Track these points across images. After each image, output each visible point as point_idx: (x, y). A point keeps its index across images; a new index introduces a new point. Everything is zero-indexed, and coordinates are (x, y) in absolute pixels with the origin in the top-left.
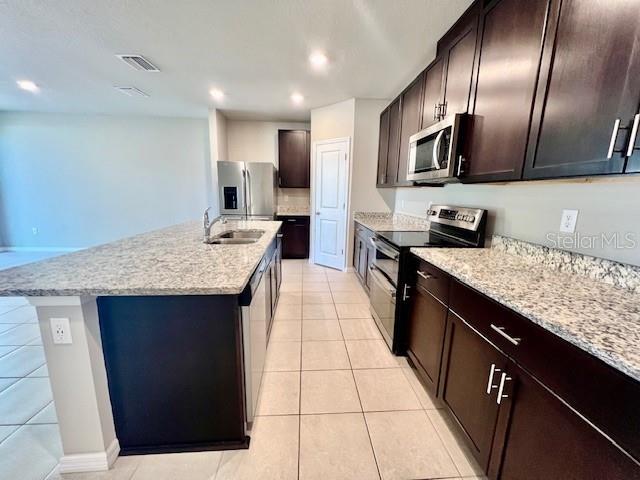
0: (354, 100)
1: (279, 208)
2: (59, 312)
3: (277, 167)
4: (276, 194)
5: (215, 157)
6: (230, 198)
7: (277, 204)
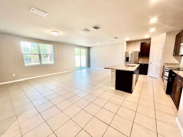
0: (166, 33)
1: (139, 62)
2: (113, 71)
3: (140, 52)
4: (139, 58)
5: (125, 50)
6: (127, 59)
7: (139, 61)
